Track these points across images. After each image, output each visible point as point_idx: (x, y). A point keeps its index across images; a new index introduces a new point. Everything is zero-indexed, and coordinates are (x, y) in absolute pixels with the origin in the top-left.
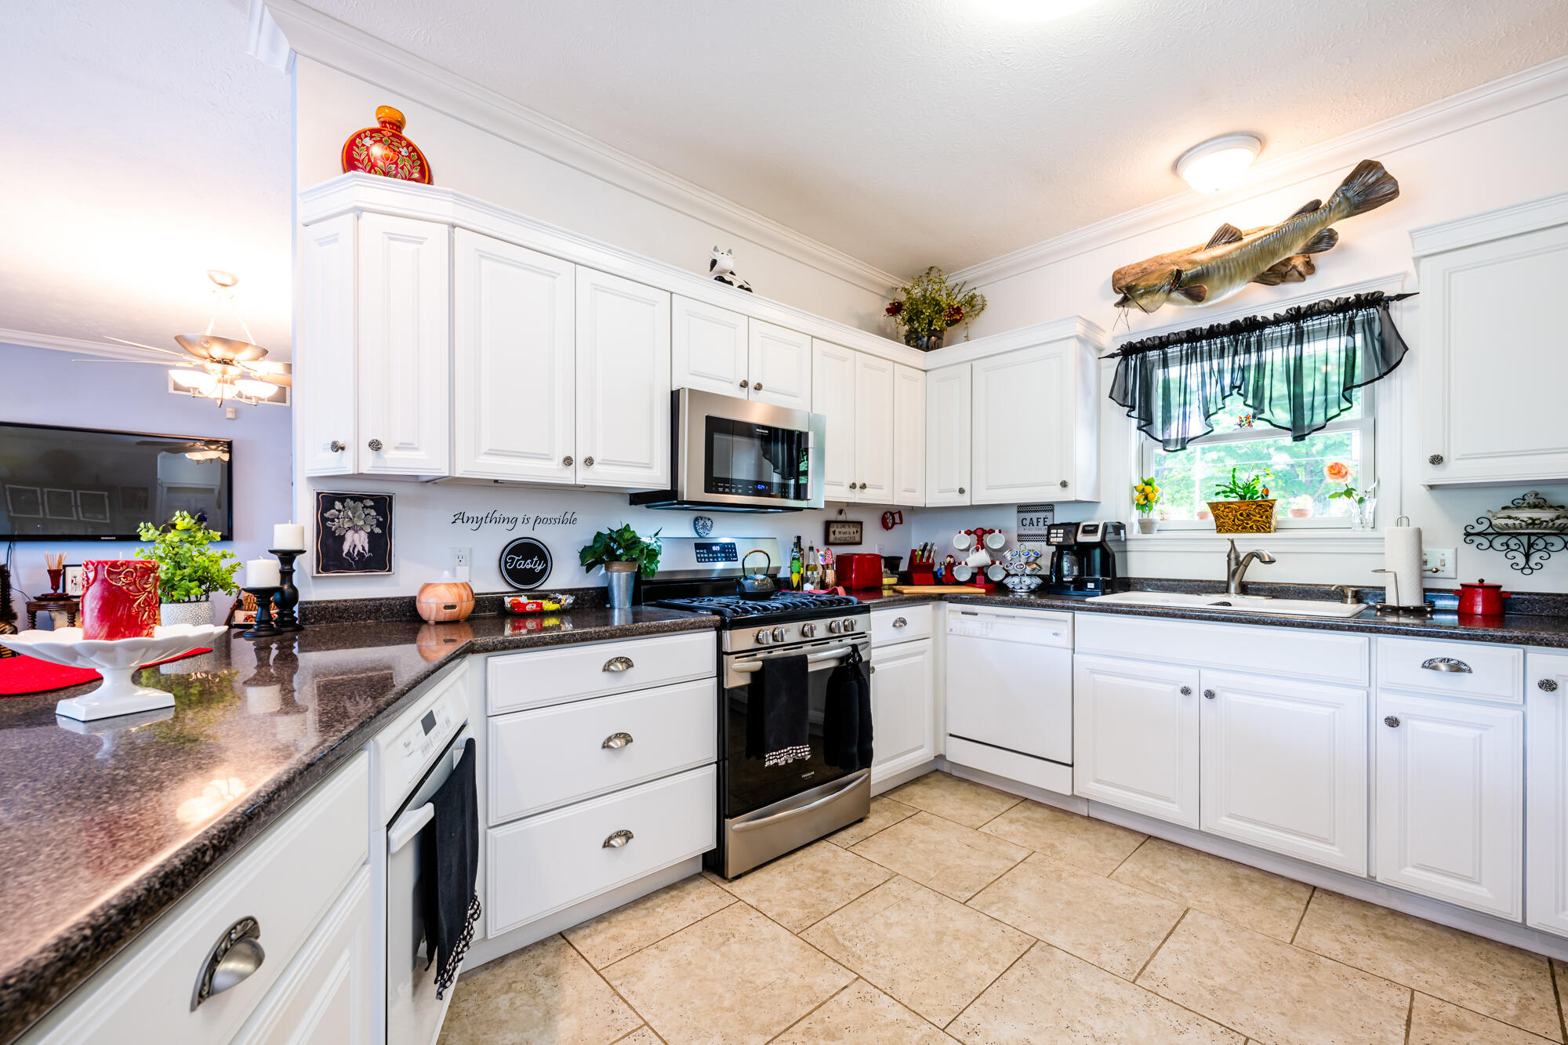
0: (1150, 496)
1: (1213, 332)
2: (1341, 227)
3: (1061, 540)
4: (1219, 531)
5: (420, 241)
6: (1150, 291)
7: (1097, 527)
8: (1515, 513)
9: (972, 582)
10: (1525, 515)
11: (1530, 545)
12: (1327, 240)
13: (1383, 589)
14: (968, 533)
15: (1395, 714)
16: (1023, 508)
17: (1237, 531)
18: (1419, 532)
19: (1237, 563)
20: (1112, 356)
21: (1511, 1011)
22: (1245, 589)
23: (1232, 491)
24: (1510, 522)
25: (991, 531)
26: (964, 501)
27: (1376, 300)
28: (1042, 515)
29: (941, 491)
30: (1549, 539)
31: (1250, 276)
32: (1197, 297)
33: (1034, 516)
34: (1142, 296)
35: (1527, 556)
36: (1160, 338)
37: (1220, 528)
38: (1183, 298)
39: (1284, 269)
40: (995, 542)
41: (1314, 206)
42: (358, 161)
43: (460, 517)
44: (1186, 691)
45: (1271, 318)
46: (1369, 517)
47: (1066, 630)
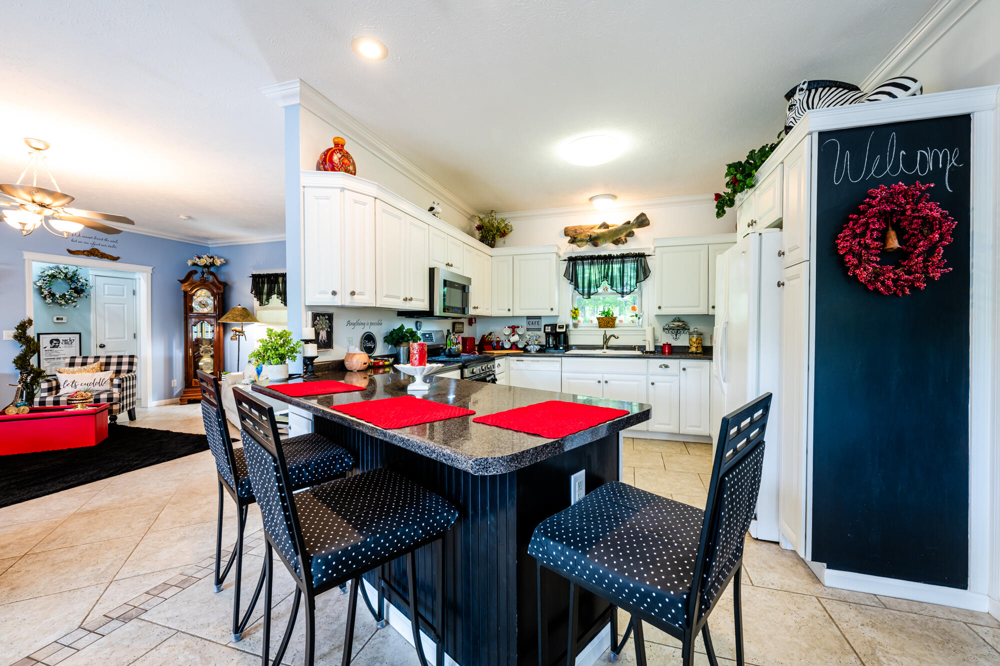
0: (577, 314)
1: (599, 257)
2: (635, 230)
3: (550, 331)
4: (600, 328)
5: (365, 204)
6: (582, 241)
7: (563, 326)
8: (675, 323)
9: (511, 349)
10: (677, 324)
11: (677, 332)
12: (631, 234)
13: (645, 346)
14: (509, 327)
15: (653, 382)
16: (528, 318)
17: (605, 327)
18: (654, 328)
19: (606, 339)
20: (565, 260)
21: (679, 451)
22: (608, 348)
23: (604, 314)
24: (673, 326)
25: (518, 327)
26: (510, 314)
27: (643, 255)
28: (537, 320)
29: (499, 310)
30: (681, 331)
31: (611, 241)
32: (596, 245)
33: (534, 320)
34: (579, 241)
35: (676, 335)
36: (582, 257)
37: (600, 326)
38: (591, 244)
39: (619, 240)
40: (520, 331)
41: (628, 223)
42: (335, 163)
43: (349, 323)
44: (599, 382)
45: (616, 256)
46: (640, 323)
47: (559, 365)
